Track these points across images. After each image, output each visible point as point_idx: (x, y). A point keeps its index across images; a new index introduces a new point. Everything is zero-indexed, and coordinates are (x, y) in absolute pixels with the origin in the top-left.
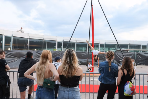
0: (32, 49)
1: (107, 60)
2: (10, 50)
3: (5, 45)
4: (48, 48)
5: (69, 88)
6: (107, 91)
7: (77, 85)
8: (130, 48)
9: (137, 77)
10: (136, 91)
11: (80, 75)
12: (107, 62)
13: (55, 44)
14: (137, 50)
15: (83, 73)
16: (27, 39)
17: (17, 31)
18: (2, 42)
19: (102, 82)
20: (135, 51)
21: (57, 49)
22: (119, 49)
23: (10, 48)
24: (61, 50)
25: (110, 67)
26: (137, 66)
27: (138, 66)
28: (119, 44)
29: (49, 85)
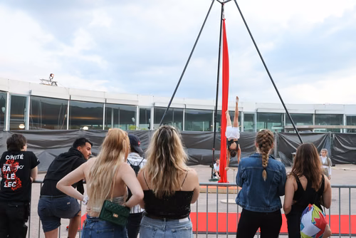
0: (78, 127)
1: (258, 151)
2: (24, 129)
3: (11, 118)
4: (116, 123)
5: (167, 221)
6: (259, 229)
7: (185, 213)
8: (316, 123)
9: (334, 193)
10: (329, 228)
11: (192, 190)
12: (259, 157)
13: (133, 114)
14: (334, 127)
15: (201, 185)
16: (64, 103)
17: (40, 82)
18: (3, 109)
19: (246, 209)
20: (329, 130)
21: (138, 127)
22: (290, 126)
23: (24, 124)
24: (149, 128)
25: (265, 169)
26: (334, 166)
27: (338, 167)
28: (289, 112)
29: (116, 216)
